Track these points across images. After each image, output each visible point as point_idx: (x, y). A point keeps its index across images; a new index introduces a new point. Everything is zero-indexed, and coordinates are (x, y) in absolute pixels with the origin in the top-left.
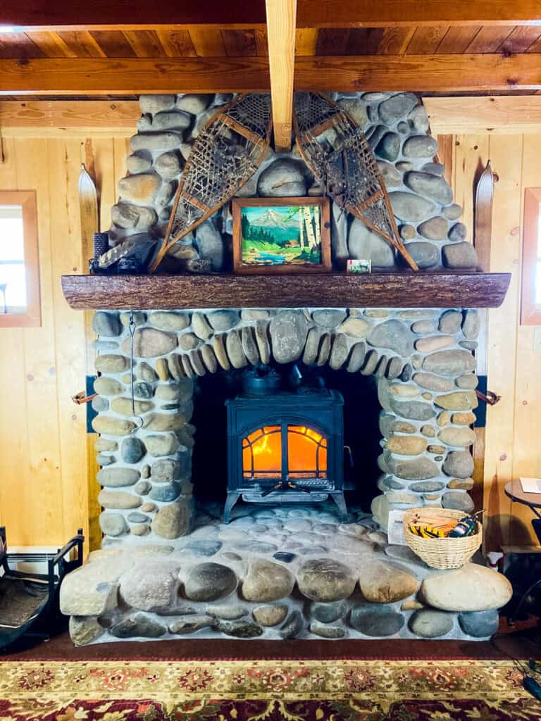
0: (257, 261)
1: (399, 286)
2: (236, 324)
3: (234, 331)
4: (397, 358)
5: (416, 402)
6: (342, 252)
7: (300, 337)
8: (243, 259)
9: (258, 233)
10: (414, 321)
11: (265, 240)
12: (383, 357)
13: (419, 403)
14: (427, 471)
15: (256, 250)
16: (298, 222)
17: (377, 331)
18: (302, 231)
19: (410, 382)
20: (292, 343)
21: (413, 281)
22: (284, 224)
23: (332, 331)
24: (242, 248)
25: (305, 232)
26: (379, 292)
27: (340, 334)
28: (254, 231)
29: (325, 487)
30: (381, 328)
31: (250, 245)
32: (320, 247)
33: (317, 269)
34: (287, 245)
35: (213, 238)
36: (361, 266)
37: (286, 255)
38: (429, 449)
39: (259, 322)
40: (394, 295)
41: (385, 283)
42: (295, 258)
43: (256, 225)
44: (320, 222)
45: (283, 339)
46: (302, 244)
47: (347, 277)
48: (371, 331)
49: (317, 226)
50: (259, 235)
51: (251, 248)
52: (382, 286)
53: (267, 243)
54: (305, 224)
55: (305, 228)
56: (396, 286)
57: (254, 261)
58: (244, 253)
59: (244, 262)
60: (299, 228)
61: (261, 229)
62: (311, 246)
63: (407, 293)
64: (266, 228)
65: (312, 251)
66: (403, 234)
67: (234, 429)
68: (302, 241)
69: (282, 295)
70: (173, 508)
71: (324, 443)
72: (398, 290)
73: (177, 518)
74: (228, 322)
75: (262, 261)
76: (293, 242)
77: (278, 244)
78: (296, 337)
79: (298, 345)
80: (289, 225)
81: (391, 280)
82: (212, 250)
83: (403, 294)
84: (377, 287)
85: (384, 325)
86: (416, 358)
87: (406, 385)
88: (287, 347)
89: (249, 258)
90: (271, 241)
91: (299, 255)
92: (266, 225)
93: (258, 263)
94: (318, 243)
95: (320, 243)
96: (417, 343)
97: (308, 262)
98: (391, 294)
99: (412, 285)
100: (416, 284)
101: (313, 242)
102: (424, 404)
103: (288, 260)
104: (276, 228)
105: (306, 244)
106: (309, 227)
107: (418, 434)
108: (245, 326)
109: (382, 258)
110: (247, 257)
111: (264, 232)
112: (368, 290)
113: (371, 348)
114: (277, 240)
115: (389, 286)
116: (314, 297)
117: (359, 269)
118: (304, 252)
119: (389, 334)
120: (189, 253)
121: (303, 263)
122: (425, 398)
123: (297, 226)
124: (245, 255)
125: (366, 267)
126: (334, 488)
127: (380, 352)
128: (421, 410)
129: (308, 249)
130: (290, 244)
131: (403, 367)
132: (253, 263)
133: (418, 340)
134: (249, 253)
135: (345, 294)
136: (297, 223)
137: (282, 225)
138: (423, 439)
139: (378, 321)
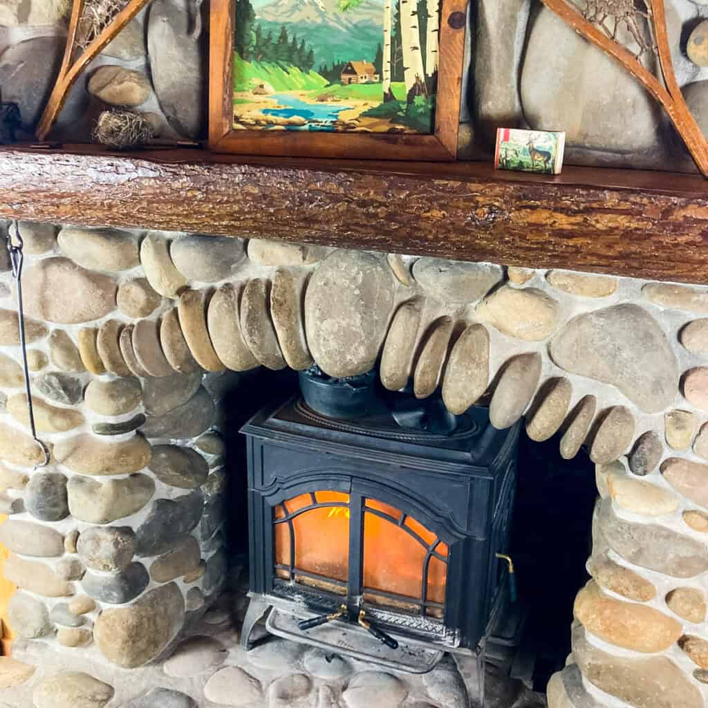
0: (270, 117)
1: (633, 225)
2: (237, 270)
3: (228, 288)
4: (623, 410)
5: (660, 528)
6: (497, 101)
7: (369, 324)
8: (236, 112)
9: (275, 41)
10: (691, 315)
11: (290, 60)
12: (585, 401)
13: (670, 535)
14: (664, 699)
15: (268, 87)
16: (381, 9)
17: (575, 333)
18: (388, 40)
19: (653, 477)
20: (347, 337)
21: (679, 215)
22: (343, 16)
23: (463, 312)
24: (232, 81)
25: (397, 39)
26: (571, 235)
27: (478, 326)
28: (265, 36)
29: (438, 639)
30: (586, 328)
31: (253, 73)
32: (432, 85)
33: (418, 150)
34: (345, 77)
35: (176, 52)
36: (533, 151)
37: (343, 104)
38: (683, 642)
39: (281, 272)
40: (619, 248)
41: (589, 210)
42: (364, 115)
43: (270, 18)
44: (439, 11)
45: (326, 325)
46: (387, 75)
47: (473, 186)
48: (559, 328)
49: (432, 23)
50: (276, 48)
51: (256, 82)
52: (579, 219)
53: (295, 70)
54: (398, 16)
55: (397, 28)
56: (623, 221)
57: (261, 116)
58: (237, 95)
59: (237, 119)
60: (381, 29)
61: (283, 28)
62: (409, 82)
63: (660, 246)
64: (295, 28)
65: (412, 94)
66: (691, 47)
67: (258, 481)
68: (386, 66)
69: (305, 219)
70: (124, 616)
71: (443, 549)
72: (628, 234)
73: (130, 636)
74: (211, 265)
75: (280, 119)
76: (363, 67)
77: (324, 73)
78: (358, 322)
79: (362, 343)
80: (356, 19)
81: (608, 205)
82: (173, 85)
83: (648, 248)
84: (563, 221)
85: (594, 320)
86: (678, 419)
87: (641, 483)
88: (333, 345)
89: (251, 110)
90: (305, 63)
91: (376, 104)
92: (295, 18)
93: (271, 123)
94: (430, 72)
95: (435, 74)
96: (690, 379)
97: (399, 127)
98: (609, 246)
99: (678, 228)
100: (689, 222)
101: (415, 70)
102: (685, 540)
103: (346, 117)
104: (318, 28)
105: (398, 73)
106: (410, 23)
107: (658, 604)
108: (253, 276)
109: (614, 125)
110: (245, 107)
111: (290, 40)
112: (537, 227)
113: (557, 372)
114: (320, 61)
115: (603, 222)
116: (388, 233)
117: (527, 159)
118: (389, 97)
119: (604, 347)
120: (131, 90)
121: (384, 128)
122: (690, 525)
123: (377, 22)
124: (242, 102)
125: (547, 155)
126: (457, 643)
127: (579, 387)
128: (671, 556)
129: (401, 90)
130: (353, 72)
131: (635, 438)
132: (258, 122)
133: (695, 369)
134: (249, 95)
135: (468, 233)
136: (376, 12)
137: (338, 20)
138: (672, 619)
139: (584, 304)
